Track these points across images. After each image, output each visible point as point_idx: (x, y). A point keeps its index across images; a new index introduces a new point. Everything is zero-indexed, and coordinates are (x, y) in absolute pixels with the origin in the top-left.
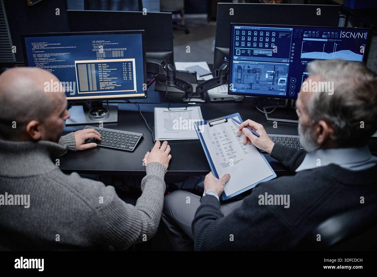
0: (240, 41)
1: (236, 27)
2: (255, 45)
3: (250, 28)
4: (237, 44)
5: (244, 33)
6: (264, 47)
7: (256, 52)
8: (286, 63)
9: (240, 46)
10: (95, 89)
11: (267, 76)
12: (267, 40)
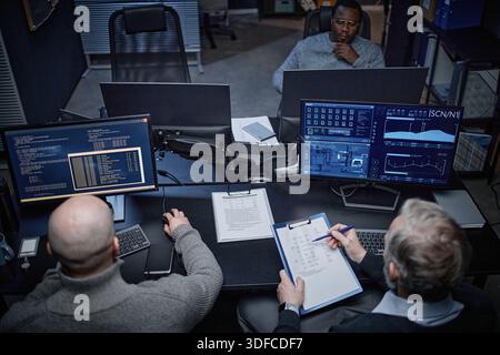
0: (312, 119)
1: (307, 104)
2: (330, 123)
3: (324, 105)
4: (309, 123)
5: (316, 111)
6: (340, 126)
7: (331, 131)
8: (367, 143)
9: (312, 124)
10: (95, 183)
11: (339, 157)
12: (344, 118)
